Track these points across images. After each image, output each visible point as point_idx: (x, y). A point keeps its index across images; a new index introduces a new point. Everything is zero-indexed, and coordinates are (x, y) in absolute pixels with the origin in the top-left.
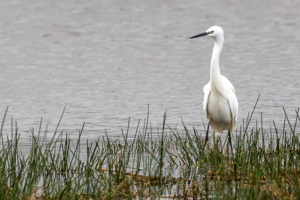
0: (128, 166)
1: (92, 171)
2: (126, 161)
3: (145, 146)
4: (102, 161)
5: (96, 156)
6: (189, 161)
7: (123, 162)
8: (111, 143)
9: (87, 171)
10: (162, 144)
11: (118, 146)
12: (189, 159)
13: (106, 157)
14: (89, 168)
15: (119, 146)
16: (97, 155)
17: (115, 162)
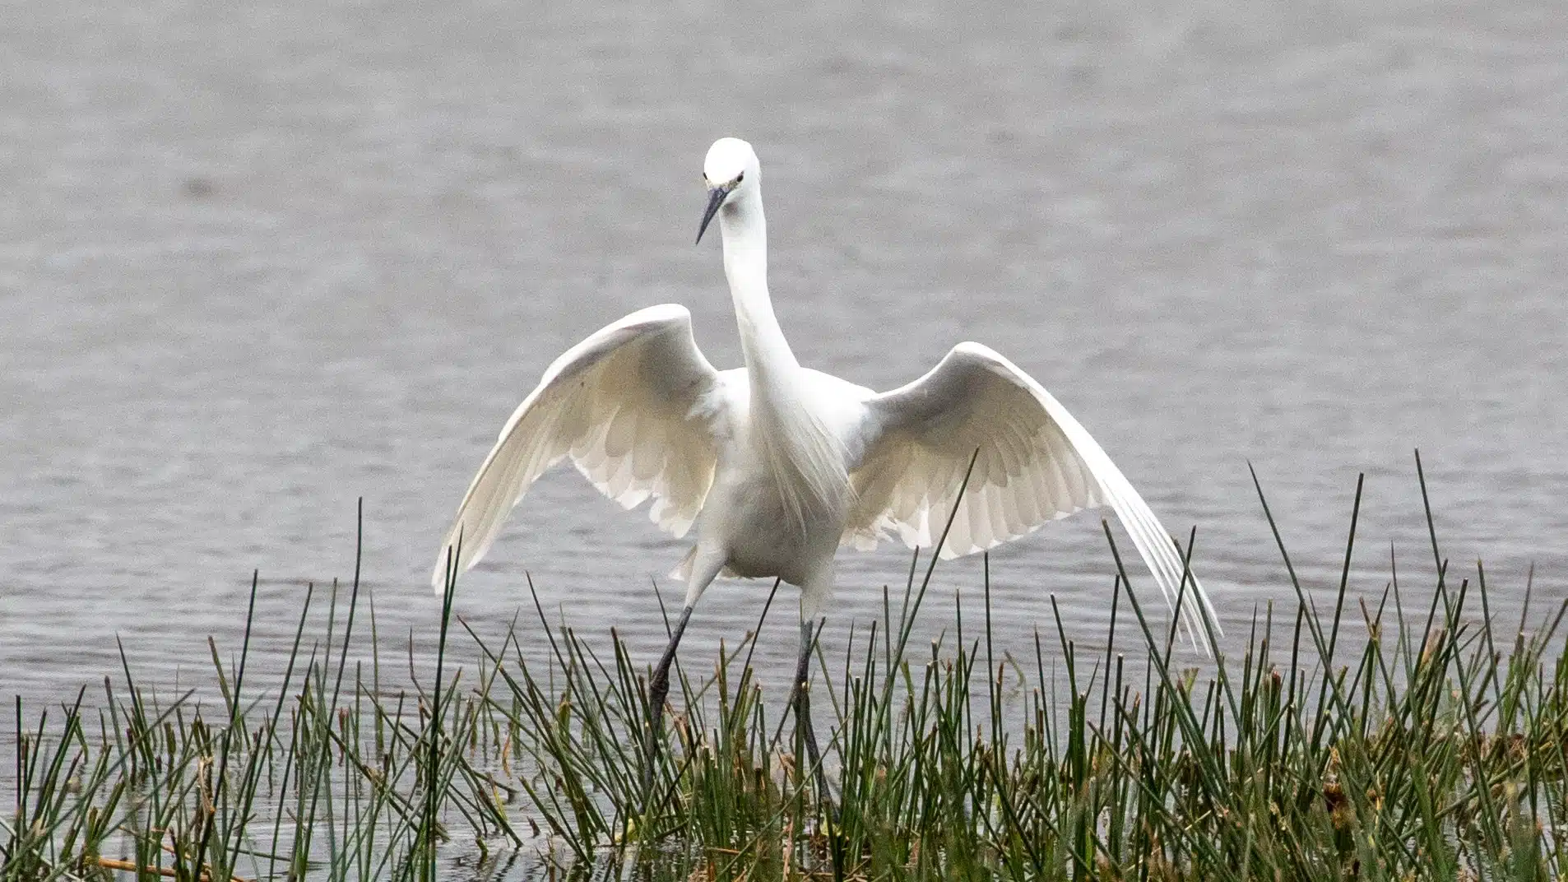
0: (243, 847)
1: (47, 871)
2: (235, 814)
3: (339, 735)
4: (99, 815)
5: (66, 788)
6: (582, 819)
7: (218, 825)
8: (150, 718)
9: (16, 868)
10: (436, 727)
11: (188, 730)
12: (583, 808)
13: (124, 792)
14: (30, 852)
15: (195, 732)
16: (73, 781)
17: (173, 823)
